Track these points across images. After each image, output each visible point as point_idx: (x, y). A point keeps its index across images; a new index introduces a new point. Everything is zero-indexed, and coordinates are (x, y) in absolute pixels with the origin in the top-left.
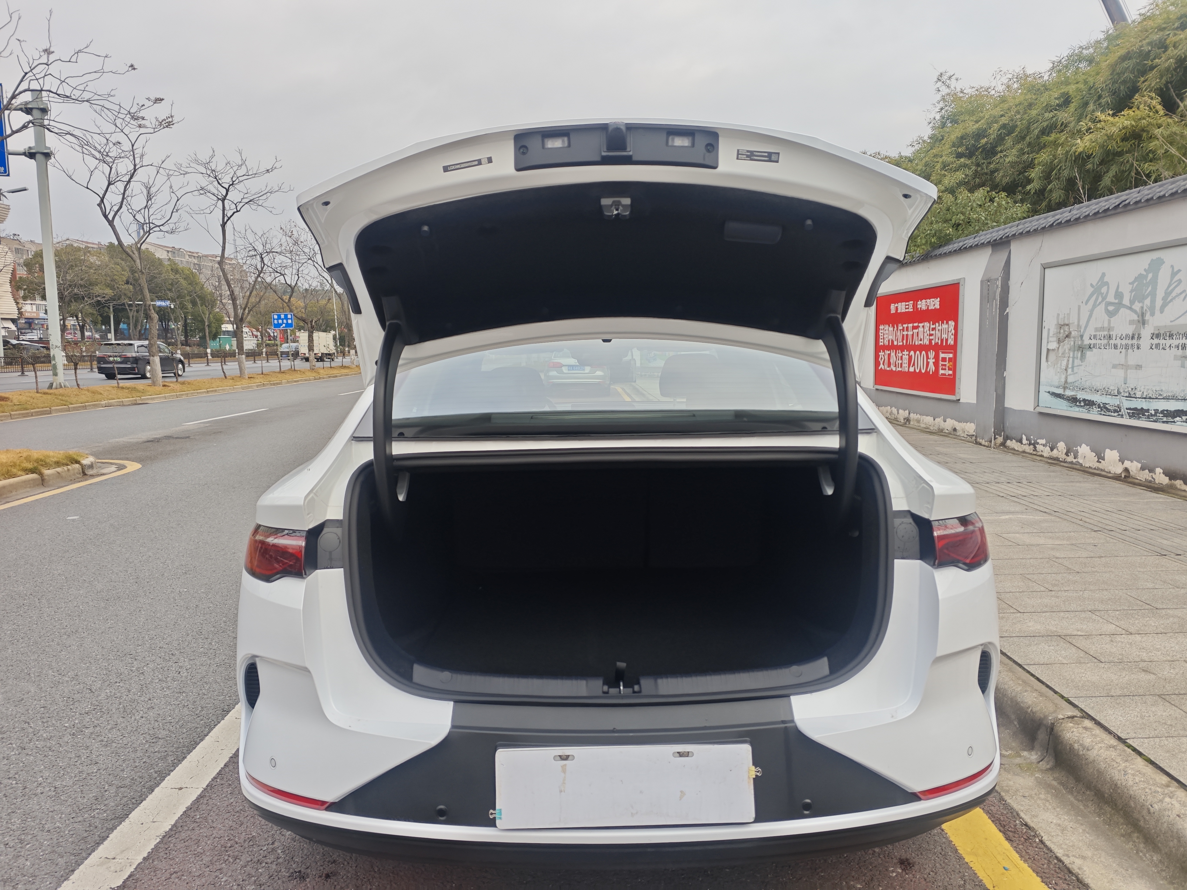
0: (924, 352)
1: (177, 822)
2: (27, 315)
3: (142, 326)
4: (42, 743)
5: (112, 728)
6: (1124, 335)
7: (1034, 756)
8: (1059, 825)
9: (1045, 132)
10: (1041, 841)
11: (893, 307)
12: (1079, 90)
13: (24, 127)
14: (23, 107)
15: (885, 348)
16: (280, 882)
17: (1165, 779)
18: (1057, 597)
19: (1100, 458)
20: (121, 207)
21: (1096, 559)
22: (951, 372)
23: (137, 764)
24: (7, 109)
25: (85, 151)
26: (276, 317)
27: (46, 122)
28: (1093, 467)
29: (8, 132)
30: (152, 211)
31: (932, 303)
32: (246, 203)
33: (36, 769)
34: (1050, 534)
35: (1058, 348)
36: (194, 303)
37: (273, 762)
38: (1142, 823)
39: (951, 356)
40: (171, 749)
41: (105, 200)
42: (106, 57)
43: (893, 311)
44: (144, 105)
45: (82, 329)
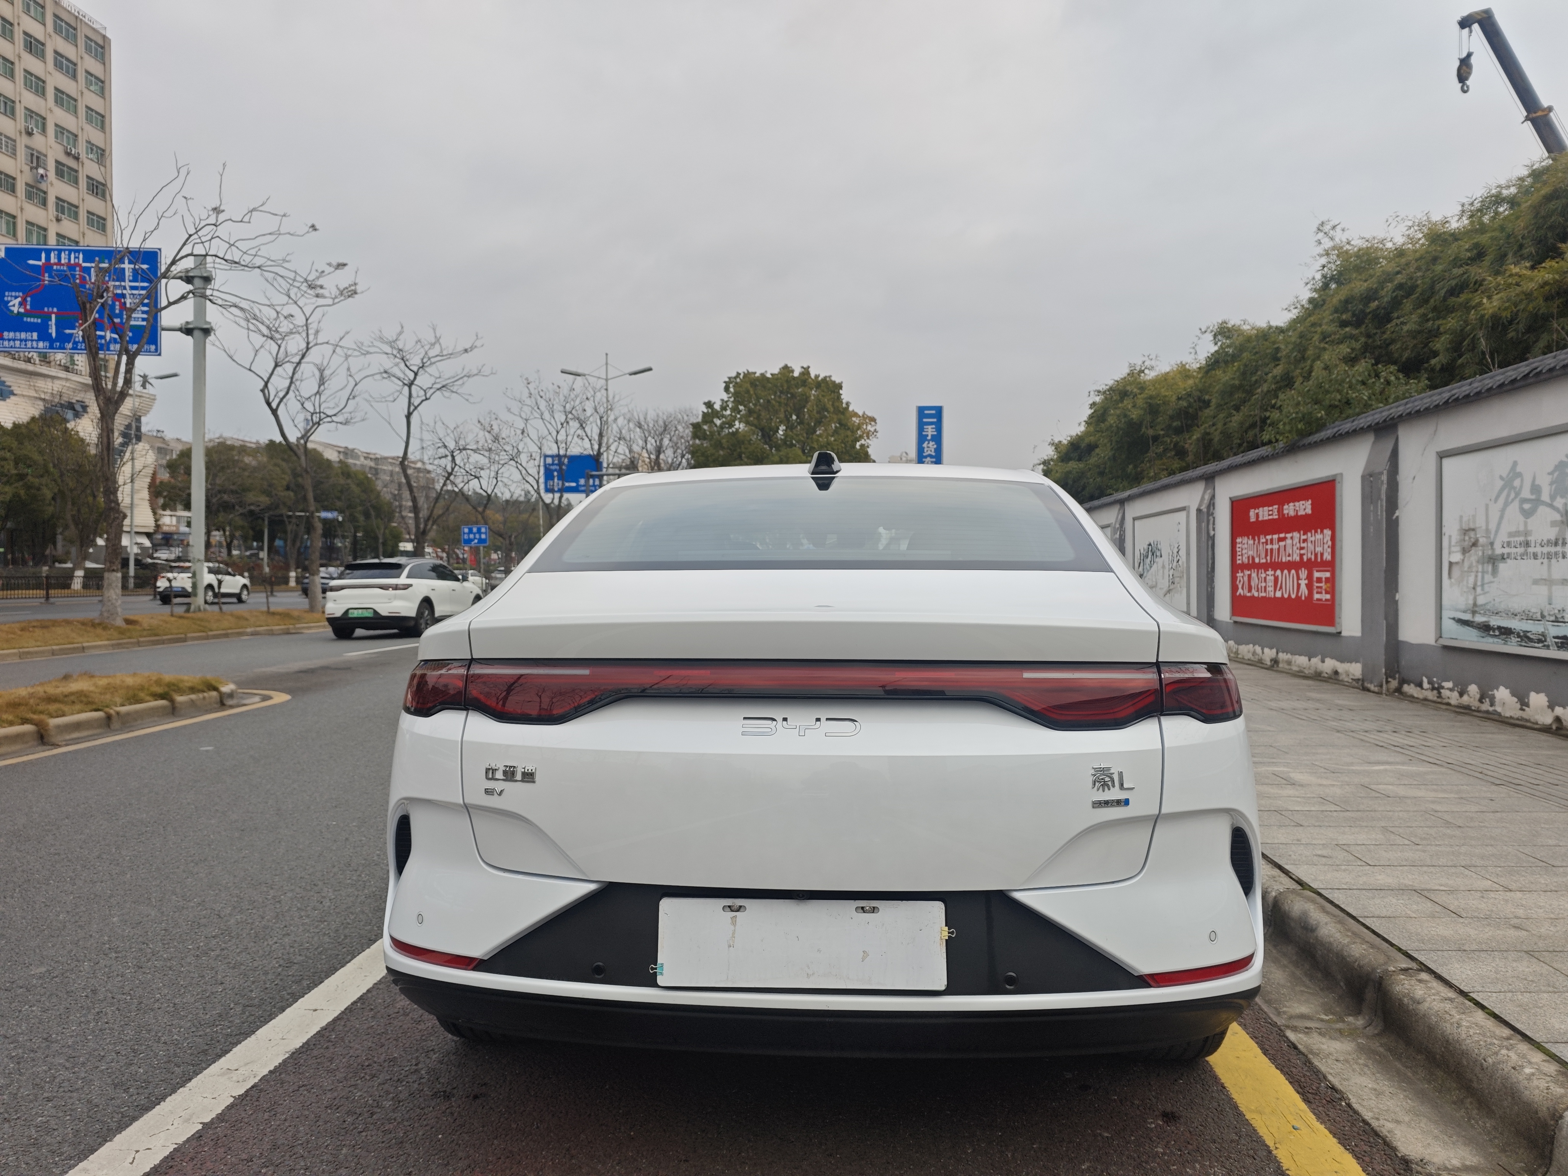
0: (1293, 571)
1: (309, 1040)
2: (165, 529)
3: (302, 543)
4: (161, 963)
5: (241, 952)
6: (1545, 541)
7: (1360, 1022)
8: (1375, 1090)
9: (1453, 292)
10: (1349, 1105)
11: (1252, 513)
12: (1493, 238)
13: (183, 298)
14: (183, 275)
15: (1244, 567)
16: (421, 1100)
17: (1507, 1032)
18: (1424, 851)
19: (1524, 703)
20: (287, 393)
21: (1488, 814)
22: (1328, 597)
23: (267, 986)
24: (165, 277)
25: (252, 327)
26: (466, 530)
27: (208, 292)
28: (1516, 716)
29: (164, 303)
30: (323, 398)
31: (1302, 507)
32: (438, 389)
33: (154, 986)
34: (1435, 787)
35: (1463, 560)
36: (367, 515)
37: (420, 919)
38: (1475, 1085)
39: (1328, 575)
40: (307, 973)
41: (269, 385)
42: (284, 215)
43: (1253, 519)
44: (323, 272)
45: (229, 547)
